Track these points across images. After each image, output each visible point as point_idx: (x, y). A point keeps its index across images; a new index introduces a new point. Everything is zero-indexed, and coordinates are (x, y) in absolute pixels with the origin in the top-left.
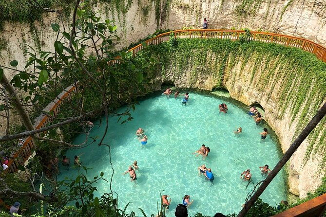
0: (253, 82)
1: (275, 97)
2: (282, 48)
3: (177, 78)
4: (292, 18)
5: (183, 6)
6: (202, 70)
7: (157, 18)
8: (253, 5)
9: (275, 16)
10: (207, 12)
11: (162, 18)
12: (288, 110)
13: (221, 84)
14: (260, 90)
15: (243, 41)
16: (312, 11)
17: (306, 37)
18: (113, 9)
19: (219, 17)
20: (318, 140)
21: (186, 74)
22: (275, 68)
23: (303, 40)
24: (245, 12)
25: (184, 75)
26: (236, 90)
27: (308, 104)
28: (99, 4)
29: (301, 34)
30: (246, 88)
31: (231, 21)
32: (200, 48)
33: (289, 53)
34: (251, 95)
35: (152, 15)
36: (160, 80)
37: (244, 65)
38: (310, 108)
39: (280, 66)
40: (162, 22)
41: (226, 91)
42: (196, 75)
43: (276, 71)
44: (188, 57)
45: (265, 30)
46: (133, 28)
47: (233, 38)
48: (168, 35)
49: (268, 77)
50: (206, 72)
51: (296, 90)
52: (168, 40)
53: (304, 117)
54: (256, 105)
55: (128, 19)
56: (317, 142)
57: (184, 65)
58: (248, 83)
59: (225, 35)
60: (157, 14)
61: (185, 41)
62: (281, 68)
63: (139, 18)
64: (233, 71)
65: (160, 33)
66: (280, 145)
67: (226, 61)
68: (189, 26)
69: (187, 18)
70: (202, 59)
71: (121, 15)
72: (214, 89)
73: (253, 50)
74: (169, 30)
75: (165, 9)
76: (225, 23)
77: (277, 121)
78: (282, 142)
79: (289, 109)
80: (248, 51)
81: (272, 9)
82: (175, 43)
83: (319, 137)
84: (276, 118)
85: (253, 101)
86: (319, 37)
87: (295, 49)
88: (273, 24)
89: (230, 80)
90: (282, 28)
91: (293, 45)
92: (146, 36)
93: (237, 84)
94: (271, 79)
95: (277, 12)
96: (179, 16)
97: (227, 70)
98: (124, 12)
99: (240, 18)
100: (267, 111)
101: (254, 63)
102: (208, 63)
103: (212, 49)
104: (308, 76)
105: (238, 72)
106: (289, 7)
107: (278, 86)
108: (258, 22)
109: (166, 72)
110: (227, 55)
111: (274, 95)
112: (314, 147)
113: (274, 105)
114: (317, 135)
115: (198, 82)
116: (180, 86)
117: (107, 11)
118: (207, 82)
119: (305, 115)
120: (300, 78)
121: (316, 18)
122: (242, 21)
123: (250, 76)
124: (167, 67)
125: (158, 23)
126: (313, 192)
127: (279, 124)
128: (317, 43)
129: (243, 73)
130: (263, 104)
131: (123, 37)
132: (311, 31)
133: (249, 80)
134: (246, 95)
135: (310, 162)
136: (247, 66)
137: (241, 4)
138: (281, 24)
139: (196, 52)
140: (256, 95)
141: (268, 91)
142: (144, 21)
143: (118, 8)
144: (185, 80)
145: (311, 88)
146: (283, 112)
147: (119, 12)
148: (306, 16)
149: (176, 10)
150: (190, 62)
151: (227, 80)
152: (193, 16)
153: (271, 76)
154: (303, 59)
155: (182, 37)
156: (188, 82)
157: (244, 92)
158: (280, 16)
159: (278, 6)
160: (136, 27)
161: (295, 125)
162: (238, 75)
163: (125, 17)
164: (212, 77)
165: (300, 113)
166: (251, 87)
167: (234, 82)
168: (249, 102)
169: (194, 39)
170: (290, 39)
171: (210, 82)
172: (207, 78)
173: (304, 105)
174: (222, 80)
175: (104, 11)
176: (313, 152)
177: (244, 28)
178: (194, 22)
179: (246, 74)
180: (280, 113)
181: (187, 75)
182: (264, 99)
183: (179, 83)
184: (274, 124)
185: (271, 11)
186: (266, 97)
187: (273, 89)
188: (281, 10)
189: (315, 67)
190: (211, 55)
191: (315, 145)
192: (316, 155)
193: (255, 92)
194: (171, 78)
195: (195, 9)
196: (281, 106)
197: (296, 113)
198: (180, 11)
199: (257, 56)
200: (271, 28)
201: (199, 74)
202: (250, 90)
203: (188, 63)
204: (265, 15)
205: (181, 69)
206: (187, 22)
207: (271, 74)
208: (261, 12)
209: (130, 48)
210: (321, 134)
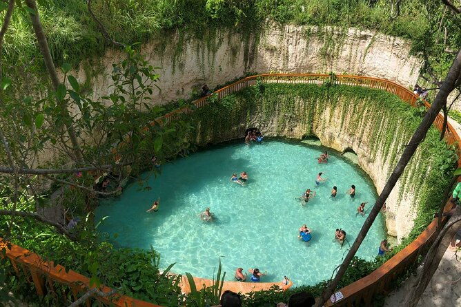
0: (343, 127)
1: (366, 140)
2: (367, 91)
3: (263, 125)
4: (374, 60)
5: (270, 48)
6: (291, 117)
7: (246, 60)
8: (336, 48)
9: (358, 58)
10: (294, 55)
11: (250, 60)
12: (379, 153)
13: (311, 132)
14: (351, 135)
15: (329, 85)
16: (392, 52)
17: (389, 78)
18: (204, 47)
19: (305, 60)
20: (408, 179)
21: (272, 121)
22: (363, 112)
23: (386, 81)
24: (329, 55)
25: (271, 122)
26: (327, 137)
27: (397, 145)
28: (192, 40)
29: (383, 76)
30: (337, 134)
31: (316, 65)
32: (287, 93)
33: (375, 95)
34: (342, 141)
35: (241, 56)
36: (244, 127)
37: (333, 110)
38: (399, 148)
39: (367, 108)
40: (250, 64)
41: (316, 139)
42: (284, 122)
43: (364, 115)
44: (275, 103)
45: (350, 73)
46: (221, 69)
47: (318, 82)
48: (255, 78)
49: (357, 120)
50: (295, 119)
51: (384, 132)
52: (255, 85)
53: (394, 158)
54: (349, 150)
55: (217, 59)
56: (407, 182)
57: (271, 112)
58: (339, 128)
59: (311, 80)
60: (246, 55)
61: (272, 86)
62: (368, 111)
63: (228, 58)
64: (322, 117)
65: (248, 76)
66: (376, 188)
67: (314, 107)
68: (276, 70)
69: (274, 61)
70: (290, 106)
71: (211, 54)
72: (304, 137)
73: (340, 95)
74: (256, 74)
75: (253, 51)
76: (311, 67)
77: (370, 164)
78: (376, 185)
79: (379, 151)
80: (335, 96)
81: (355, 50)
82: (262, 88)
83: (409, 177)
84: (369, 162)
85: (345, 146)
86: (400, 78)
87: (380, 91)
88: (357, 66)
89: (320, 127)
90: (365, 70)
91: (378, 87)
92: (233, 78)
93: (327, 131)
94: (360, 122)
95: (359, 54)
96: (267, 58)
97: (316, 116)
98: (215, 52)
99: (324, 61)
100: (359, 156)
101: (342, 108)
102: (296, 109)
103: (300, 94)
104: (393, 118)
105: (328, 118)
106: (370, 49)
107: (367, 130)
108: (342, 65)
109: (252, 118)
110: (315, 101)
111: (365, 138)
112: (406, 187)
113: (365, 148)
114: (407, 175)
115: (286, 130)
116: (267, 135)
117: (198, 49)
118: (296, 129)
119: (395, 157)
120: (387, 120)
121: (396, 59)
122: (326, 65)
123: (340, 121)
124: (253, 113)
125: (246, 65)
126: (407, 236)
127: (373, 167)
128: (399, 84)
129: (333, 119)
130: (355, 149)
131: (211, 78)
132: (392, 72)
133: (340, 126)
134: (337, 141)
135: (403, 202)
136: (336, 112)
137: (323, 46)
138: (365, 66)
139: (284, 98)
140: (348, 140)
141: (358, 135)
142: (233, 62)
143: (209, 46)
144: (272, 128)
145: (397, 129)
146: (375, 155)
147: (209, 50)
148: (387, 58)
149: (264, 52)
150: (277, 108)
151: (317, 128)
152: (280, 59)
153: (360, 120)
154: (388, 100)
155: (269, 81)
156: (275, 129)
157: (336, 138)
158: (362, 58)
159: (360, 47)
160: (224, 68)
161: (387, 166)
162: (328, 121)
163: (214, 56)
164: (301, 124)
165: (390, 155)
166: (342, 132)
167: (324, 128)
168: (342, 149)
169: (281, 84)
170: (374, 81)
171: (300, 130)
172: (296, 126)
173: (392, 146)
174: (312, 128)
175: (195, 48)
176: (404, 192)
177: (329, 71)
178: (281, 66)
179: (336, 120)
180: (372, 156)
181: (274, 122)
182: (355, 143)
183: (265, 131)
184: (368, 168)
185: (353, 53)
186: (357, 141)
187: (363, 133)
188: (363, 53)
189: (399, 108)
190: (299, 101)
191: (406, 185)
192: (408, 194)
193: (346, 137)
194: (257, 125)
195: (282, 52)
196: (372, 149)
197: (387, 155)
198: (268, 54)
199: (344, 100)
200: (356, 71)
201: (287, 122)
202: (341, 136)
203: (275, 110)
204: (348, 58)
205: (268, 116)
206: (274, 66)
207: (360, 117)
208: (345, 54)
209: (216, 90)
210: (410, 174)
